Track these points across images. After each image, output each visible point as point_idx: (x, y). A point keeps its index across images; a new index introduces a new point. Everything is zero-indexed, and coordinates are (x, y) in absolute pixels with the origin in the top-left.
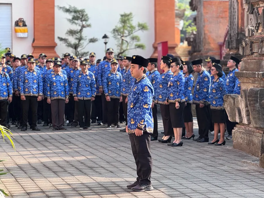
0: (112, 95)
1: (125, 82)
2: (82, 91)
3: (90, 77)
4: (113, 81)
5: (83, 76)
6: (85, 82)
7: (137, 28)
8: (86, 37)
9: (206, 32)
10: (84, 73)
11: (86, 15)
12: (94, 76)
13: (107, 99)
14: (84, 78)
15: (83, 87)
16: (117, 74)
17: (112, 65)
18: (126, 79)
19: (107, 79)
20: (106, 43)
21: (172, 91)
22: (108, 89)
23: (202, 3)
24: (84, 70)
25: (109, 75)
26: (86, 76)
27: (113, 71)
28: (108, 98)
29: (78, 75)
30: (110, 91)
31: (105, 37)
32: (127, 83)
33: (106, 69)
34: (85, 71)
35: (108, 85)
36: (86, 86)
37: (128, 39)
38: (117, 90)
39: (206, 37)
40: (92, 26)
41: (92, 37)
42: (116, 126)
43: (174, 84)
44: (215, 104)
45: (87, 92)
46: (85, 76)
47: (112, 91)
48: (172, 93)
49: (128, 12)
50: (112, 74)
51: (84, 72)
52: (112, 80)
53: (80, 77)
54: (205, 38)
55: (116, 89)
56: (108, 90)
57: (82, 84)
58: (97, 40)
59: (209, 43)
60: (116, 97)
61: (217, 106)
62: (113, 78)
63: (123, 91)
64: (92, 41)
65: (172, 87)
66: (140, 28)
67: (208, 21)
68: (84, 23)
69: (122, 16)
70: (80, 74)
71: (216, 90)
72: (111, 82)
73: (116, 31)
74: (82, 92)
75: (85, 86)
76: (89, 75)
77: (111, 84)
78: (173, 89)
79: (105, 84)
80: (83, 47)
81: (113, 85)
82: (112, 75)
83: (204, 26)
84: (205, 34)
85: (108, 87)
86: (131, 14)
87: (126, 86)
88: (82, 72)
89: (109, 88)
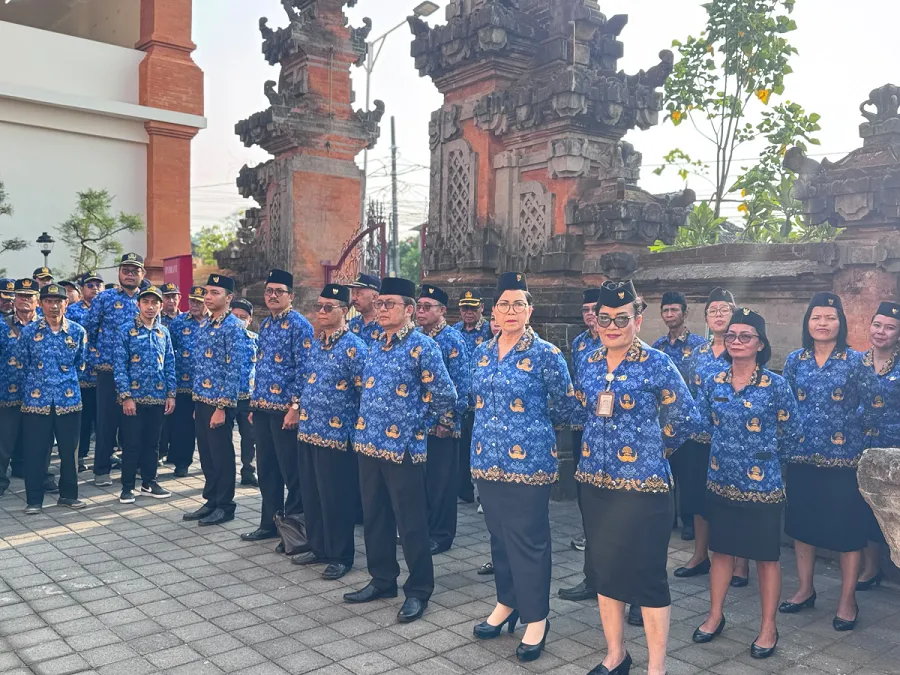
0: (142, 396)
1: (212, 360)
2: (47, 384)
3: (75, 339)
4: (147, 353)
5: (48, 336)
6: (56, 357)
7: (119, 225)
9: (298, 237)
10: (52, 328)
12: (85, 337)
13: (124, 408)
14: (53, 345)
15: (50, 373)
16: (157, 331)
17: (141, 300)
18: (215, 351)
19: (126, 344)
20: (46, 253)
21: (631, 435)
22: (129, 376)
23: (290, 173)
24: (55, 317)
25: (134, 334)
26: (61, 338)
27: (145, 320)
28: (130, 406)
29: (32, 335)
30: (134, 382)
31: (44, 238)
32: (218, 364)
33: (119, 317)
34: (58, 319)
35: (129, 362)
36: (60, 369)
37: (95, 247)
38: (159, 380)
39: (298, 248)
41: (12, 238)
42: (150, 490)
44: (760, 483)
45: (66, 389)
46: (57, 337)
47: (144, 384)
48: (631, 445)
49: (97, 190)
50: (142, 329)
51: (55, 324)
52: (145, 349)
53: (39, 338)
54: (295, 250)
55: (156, 375)
56: (130, 381)
57: (47, 365)
58: (24, 246)
59: (304, 262)
60: (154, 401)
62: (145, 342)
63: (203, 388)
64: (13, 245)
66: (125, 225)
67: (301, 214)
69: (83, 196)
70: (37, 331)
71: (762, 422)
72: (140, 355)
73: (73, 226)
74: (49, 390)
75: (57, 370)
76: (72, 335)
77: (140, 363)
79: (120, 361)
81: (147, 366)
82: (142, 334)
83: (294, 224)
84: (295, 241)
85: (128, 370)
86: (103, 194)
87: (214, 374)
88: (47, 323)
89: (132, 375)
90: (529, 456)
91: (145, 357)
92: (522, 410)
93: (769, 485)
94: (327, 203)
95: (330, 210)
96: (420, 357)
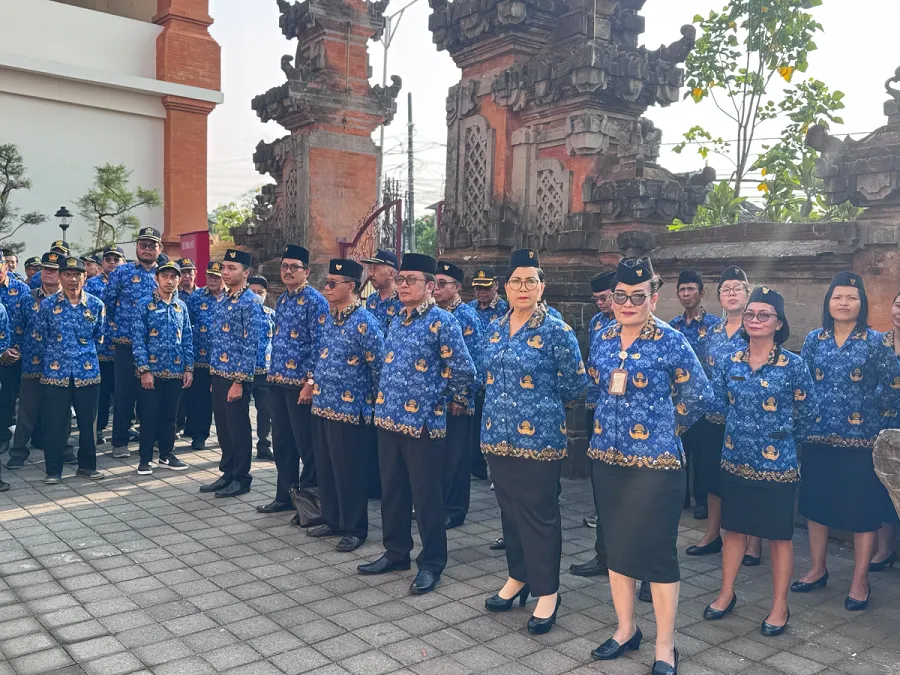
0: (160, 370)
2: (66, 357)
3: (94, 313)
4: (165, 327)
5: (67, 308)
6: (74, 330)
7: (137, 200)
8: (17, 209)
9: (314, 214)
11: (19, 159)
12: (104, 310)
13: (143, 381)
14: (72, 318)
15: (69, 346)
16: (175, 305)
17: (160, 275)
18: (232, 325)
19: (145, 319)
20: (64, 227)
21: (643, 413)
22: (147, 350)
23: (307, 150)
24: (74, 290)
25: (152, 308)
26: (80, 311)
27: (163, 295)
28: (148, 380)
29: (51, 307)
30: (152, 356)
31: (63, 213)
33: (137, 290)
35: (147, 337)
36: (79, 342)
37: (113, 221)
38: (177, 354)
39: (314, 225)
40: (34, 184)
41: (30, 211)
42: (168, 462)
43: (655, 380)
44: (775, 462)
45: (84, 361)
46: (76, 310)
47: (162, 358)
48: (643, 423)
49: (115, 165)
50: (160, 304)
51: (73, 297)
52: (163, 323)
53: (58, 311)
54: (311, 226)
55: (174, 350)
56: (148, 354)
57: (66, 337)
58: (43, 220)
59: (319, 239)
60: (171, 375)
61: (782, 471)
62: (163, 317)
63: (220, 362)
64: (32, 219)
65: (640, 396)
66: (142, 200)
67: (317, 190)
68: (11, 178)
69: (101, 170)
70: (56, 303)
71: (779, 402)
72: (158, 329)
73: (91, 200)
74: (68, 362)
75: (75, 343)
76: (91, 308)
77: (158, 337)
78: (646, 405)
79: (138, 334)
80: (10, 230)
81: (164, 340)
82: (160, 308)
83: (310, 201)
84: (311, 218)
85: (146, 343)
86: (121, 168)
87: (231, 349)
88: (66, 296)
89: (151, 349)
90: (538, 432)
91: (162, 331)
92: (531, 386)
93: (783, 465)
94: (343, 180)
95: (345, 187)
96: (439, 331)
